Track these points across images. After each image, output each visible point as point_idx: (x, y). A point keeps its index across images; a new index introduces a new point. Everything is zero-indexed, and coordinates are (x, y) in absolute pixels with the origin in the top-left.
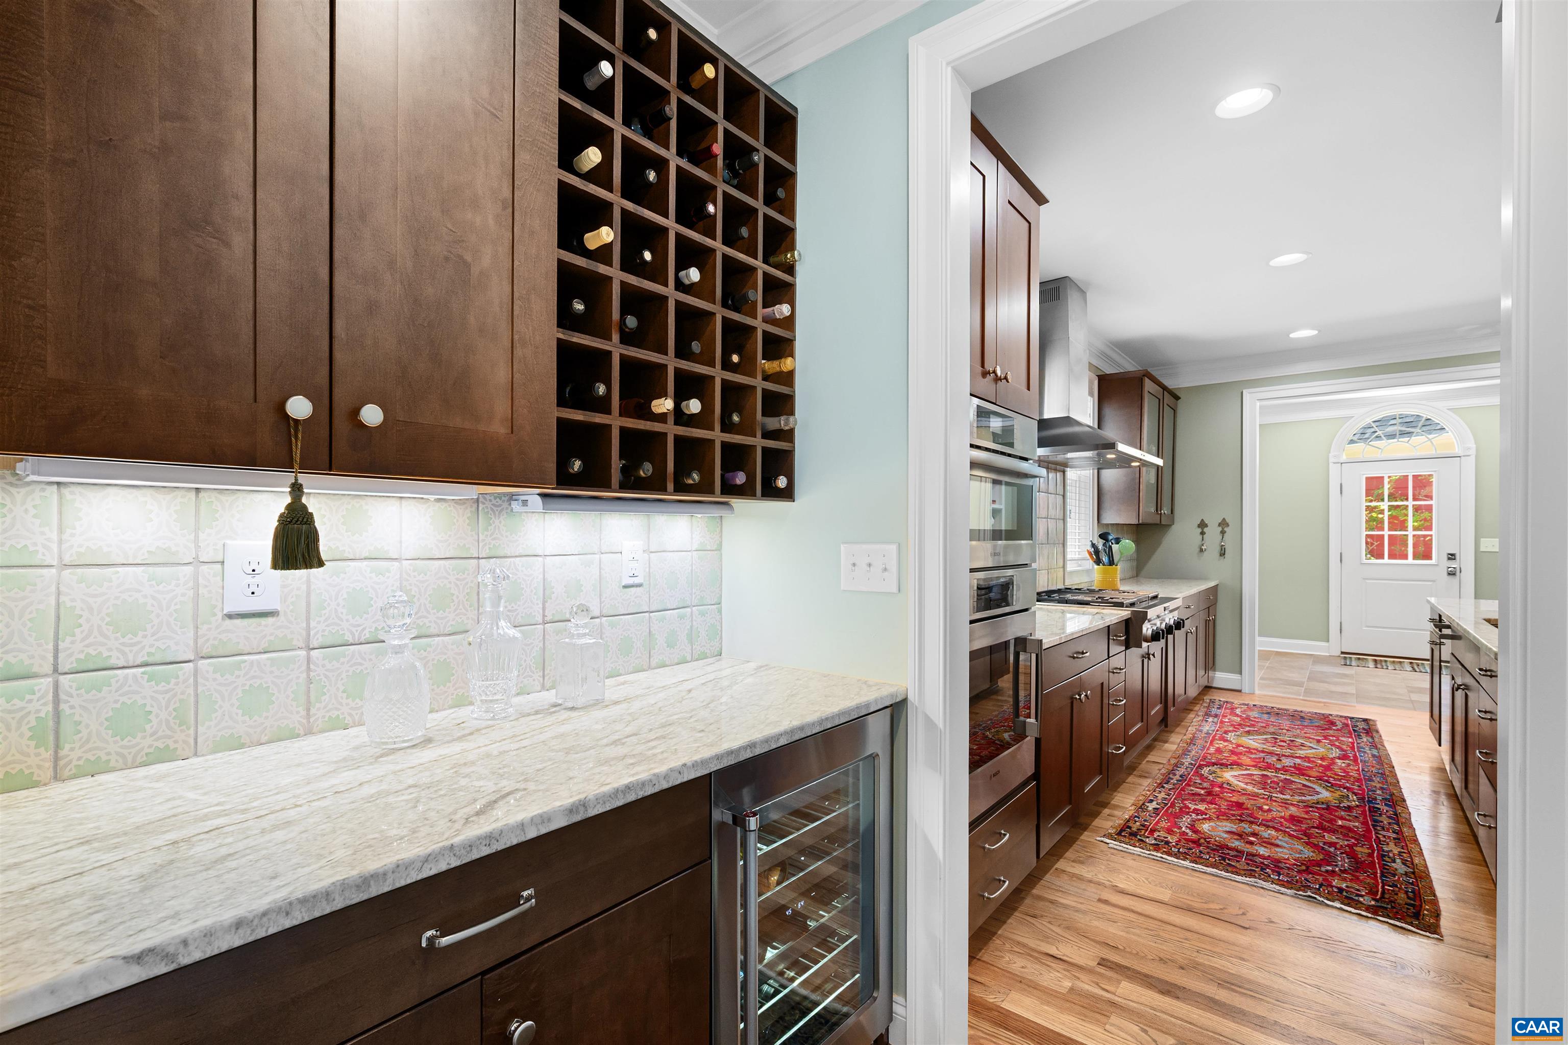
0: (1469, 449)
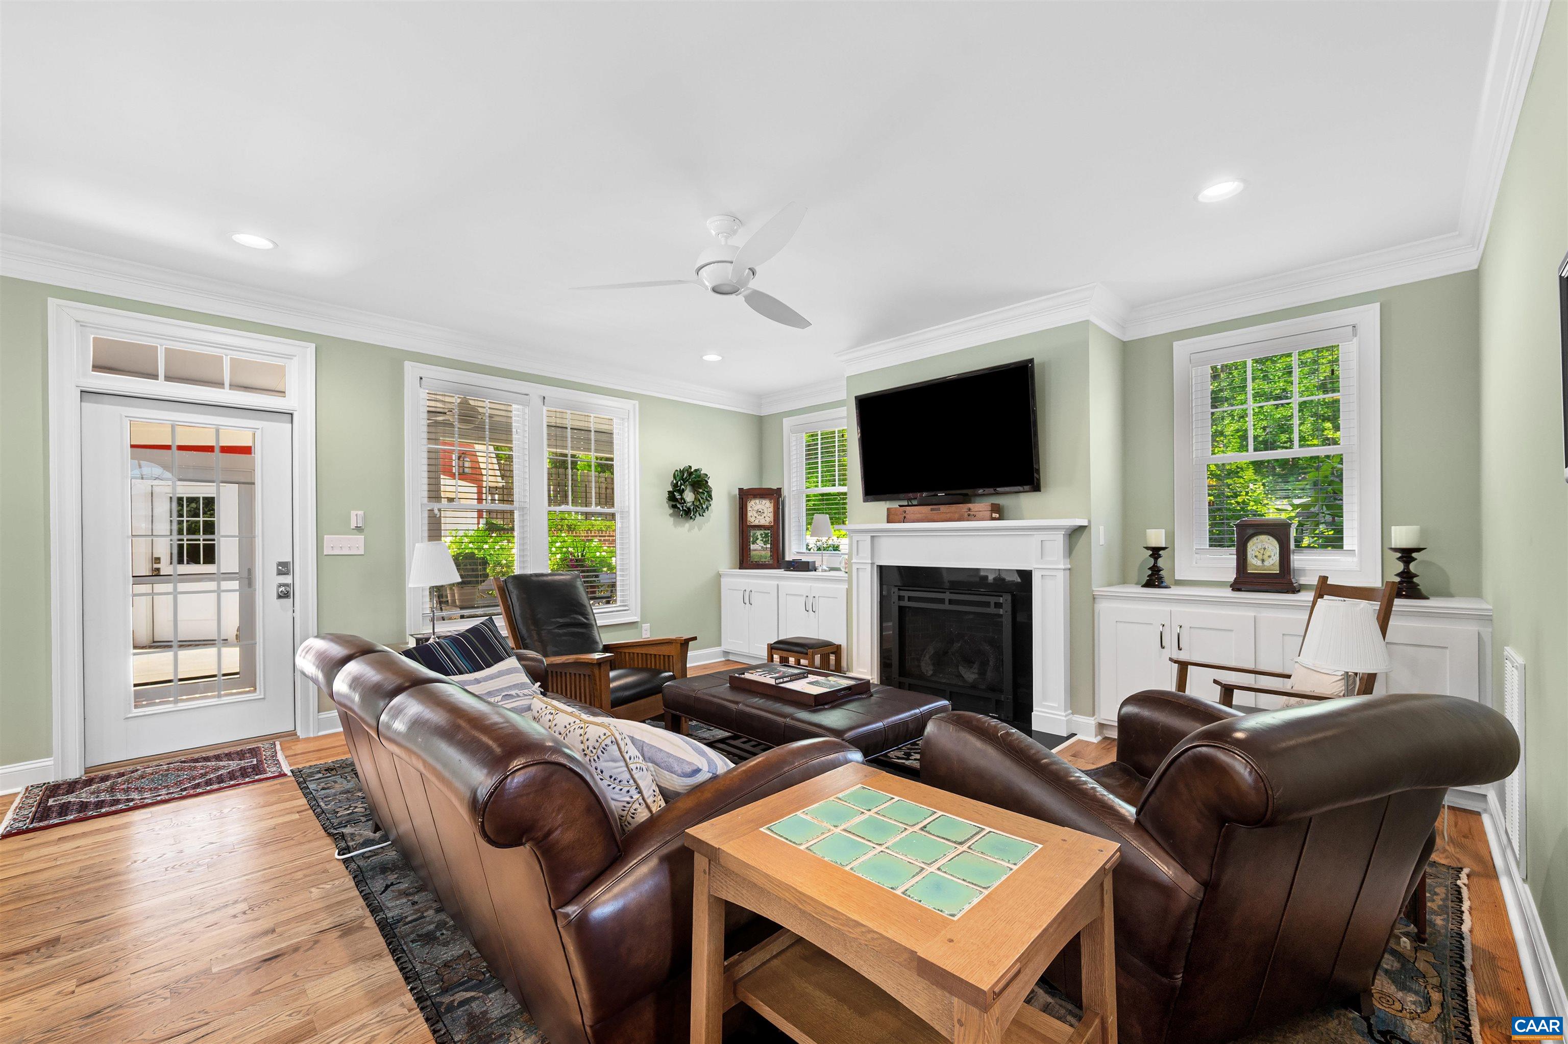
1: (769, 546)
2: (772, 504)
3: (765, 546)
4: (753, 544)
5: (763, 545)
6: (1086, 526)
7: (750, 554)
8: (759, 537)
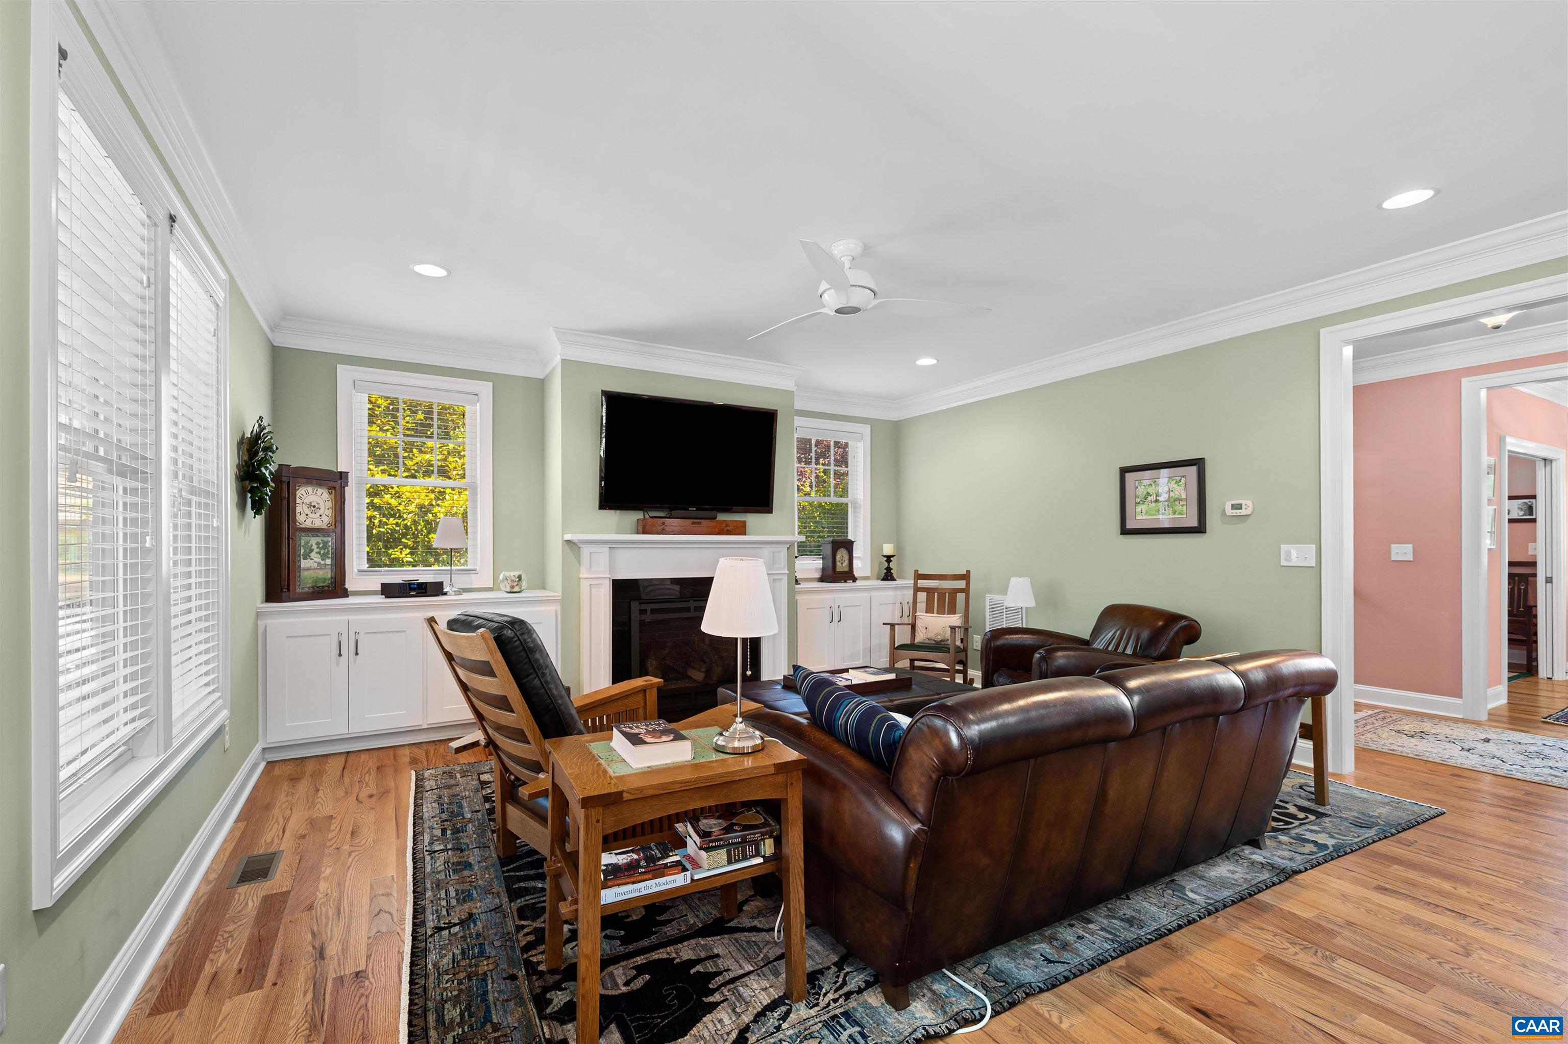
1: (329, 561)
2: (333, 496)
3: (322, 562)
4: (305, 558)
5: (320, 560)
7: (299, 576)
8: (315, 547)
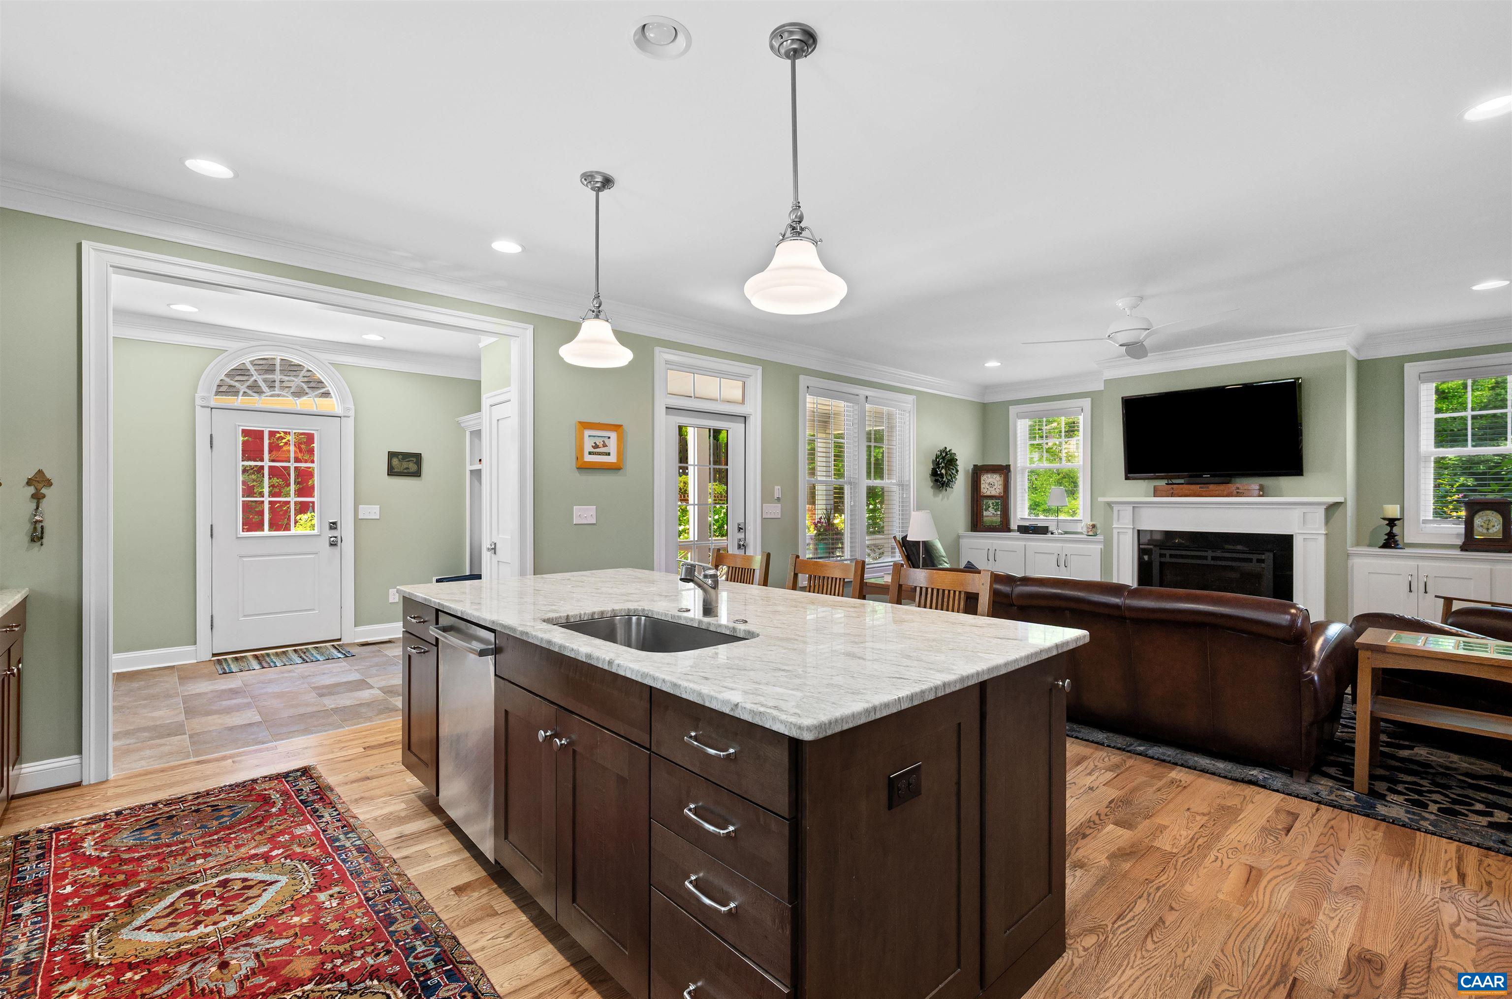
0: (349, 409)
1: (999, 513)
2: (1002, 478)
3: (996, 513)
4: (985, 511)
6: (1341, 503)
7: (982, 520)
8: (991, 505)
